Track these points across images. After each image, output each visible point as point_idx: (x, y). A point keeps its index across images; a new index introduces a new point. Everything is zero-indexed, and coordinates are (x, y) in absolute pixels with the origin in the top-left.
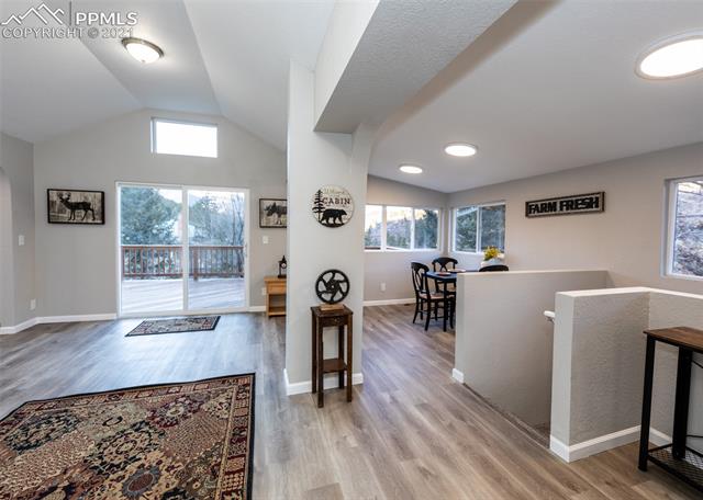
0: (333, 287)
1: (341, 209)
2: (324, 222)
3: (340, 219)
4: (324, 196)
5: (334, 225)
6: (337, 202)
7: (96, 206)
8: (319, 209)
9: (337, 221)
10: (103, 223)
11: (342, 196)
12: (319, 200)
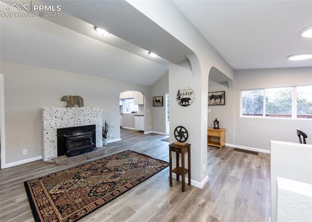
0: (181, 134)
1: (188, 97)
2: (181, 104)
3: (188, 102)
4: (181, 92)
5: (185, 105)
6: (186, 94)
7: (161, 101)
8: (179, 98)
9: (187, 103)
10: (163, 105)
11: (189, 91)
12: (179, 94)
